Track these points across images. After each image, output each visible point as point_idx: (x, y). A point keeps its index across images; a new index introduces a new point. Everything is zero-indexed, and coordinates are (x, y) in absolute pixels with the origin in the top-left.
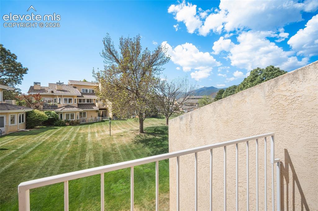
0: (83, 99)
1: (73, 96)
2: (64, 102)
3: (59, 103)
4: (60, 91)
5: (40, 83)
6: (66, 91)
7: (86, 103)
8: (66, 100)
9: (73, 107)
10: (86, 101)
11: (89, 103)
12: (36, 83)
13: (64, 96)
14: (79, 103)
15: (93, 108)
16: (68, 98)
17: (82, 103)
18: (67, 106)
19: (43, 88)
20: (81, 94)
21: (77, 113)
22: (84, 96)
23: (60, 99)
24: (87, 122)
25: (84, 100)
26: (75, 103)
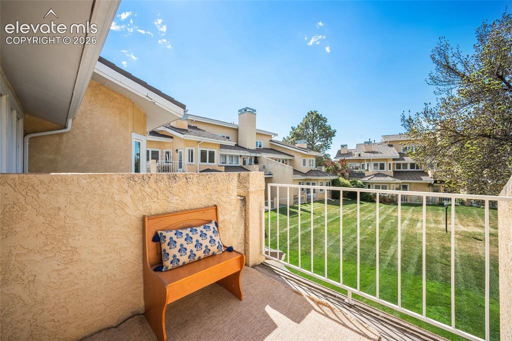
0: (403, 164)
1: (386, 160)
2: (373, 168)
3: (367, 170)
4: (368, 154)
5: (346, 145)
6: (377, 153)
7: (409, 169)
8: (376, 165)
9: (386, 176)
10: (409, 166)
11: (415, 170)
12: (343, 146)
13: (373, 159)
14: (396, 170)
15: (422, 179)
16: (379, 163)
17: (402, 170)
18: (377, 175)
19: (351, 151)
20: (398, 155)
21: (391, 185)
22: (405, 158)
23: (368, 164)
24: (408, 202)
25: (405, 165)
26: (390, 169)
